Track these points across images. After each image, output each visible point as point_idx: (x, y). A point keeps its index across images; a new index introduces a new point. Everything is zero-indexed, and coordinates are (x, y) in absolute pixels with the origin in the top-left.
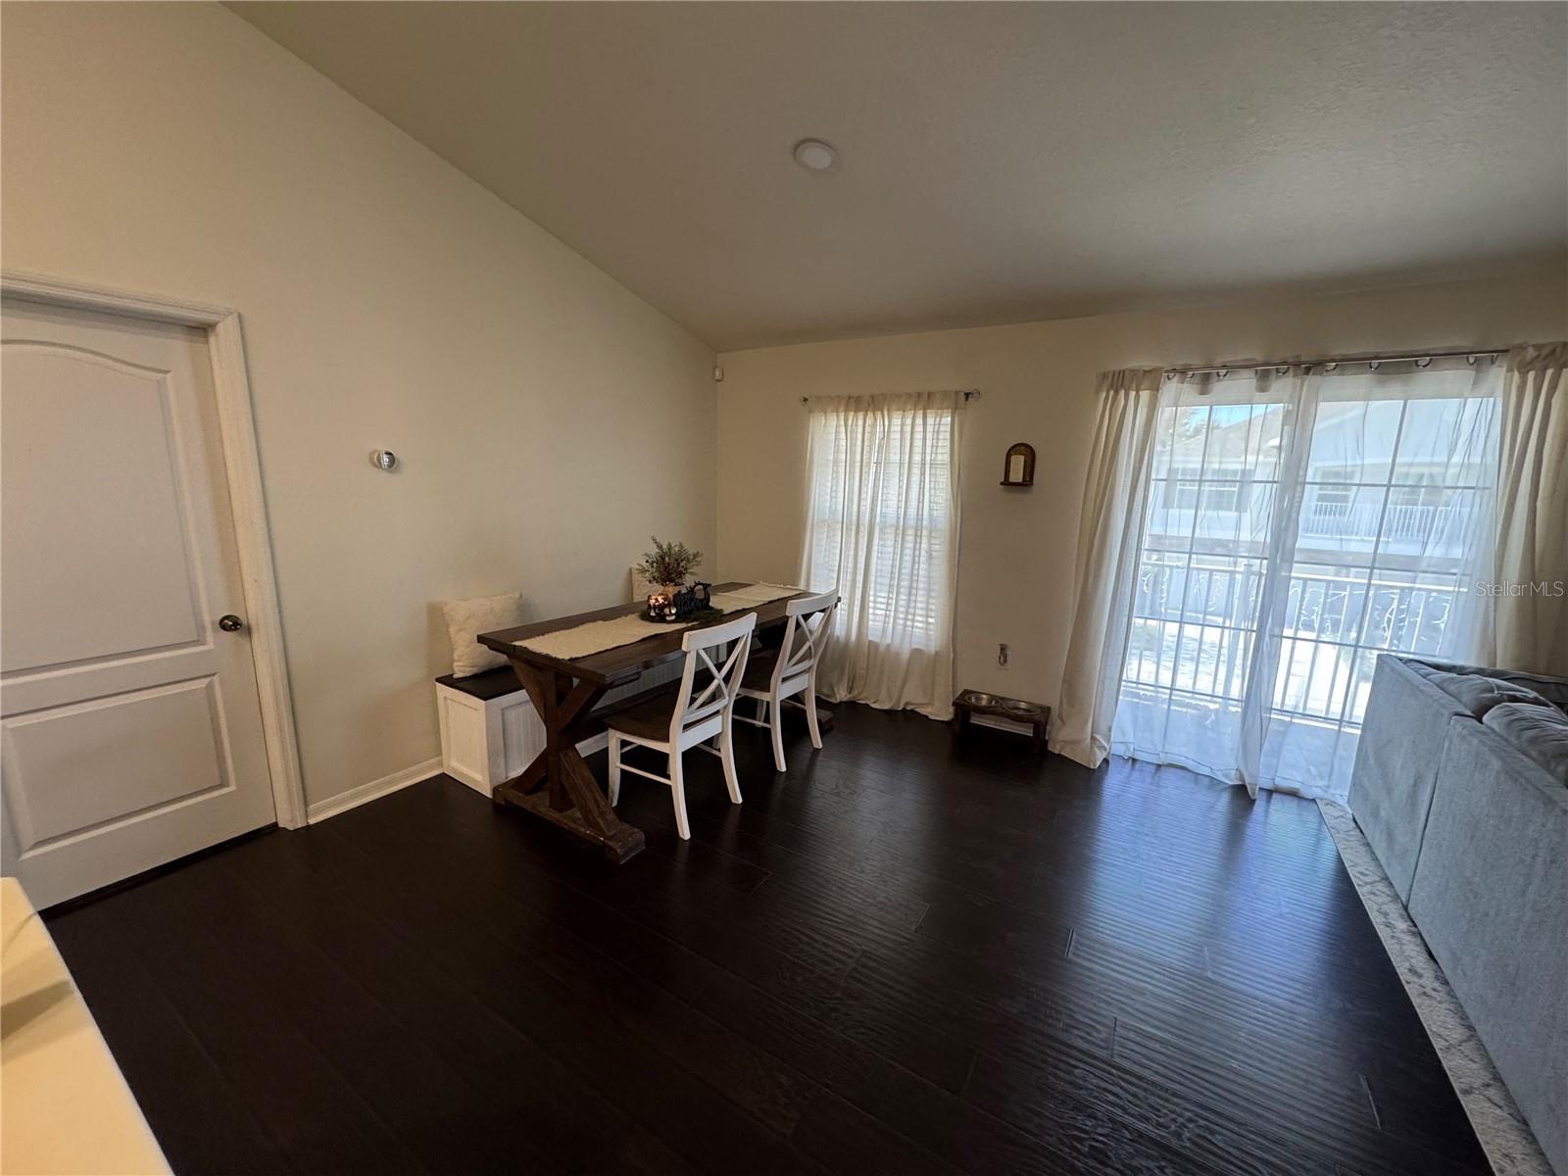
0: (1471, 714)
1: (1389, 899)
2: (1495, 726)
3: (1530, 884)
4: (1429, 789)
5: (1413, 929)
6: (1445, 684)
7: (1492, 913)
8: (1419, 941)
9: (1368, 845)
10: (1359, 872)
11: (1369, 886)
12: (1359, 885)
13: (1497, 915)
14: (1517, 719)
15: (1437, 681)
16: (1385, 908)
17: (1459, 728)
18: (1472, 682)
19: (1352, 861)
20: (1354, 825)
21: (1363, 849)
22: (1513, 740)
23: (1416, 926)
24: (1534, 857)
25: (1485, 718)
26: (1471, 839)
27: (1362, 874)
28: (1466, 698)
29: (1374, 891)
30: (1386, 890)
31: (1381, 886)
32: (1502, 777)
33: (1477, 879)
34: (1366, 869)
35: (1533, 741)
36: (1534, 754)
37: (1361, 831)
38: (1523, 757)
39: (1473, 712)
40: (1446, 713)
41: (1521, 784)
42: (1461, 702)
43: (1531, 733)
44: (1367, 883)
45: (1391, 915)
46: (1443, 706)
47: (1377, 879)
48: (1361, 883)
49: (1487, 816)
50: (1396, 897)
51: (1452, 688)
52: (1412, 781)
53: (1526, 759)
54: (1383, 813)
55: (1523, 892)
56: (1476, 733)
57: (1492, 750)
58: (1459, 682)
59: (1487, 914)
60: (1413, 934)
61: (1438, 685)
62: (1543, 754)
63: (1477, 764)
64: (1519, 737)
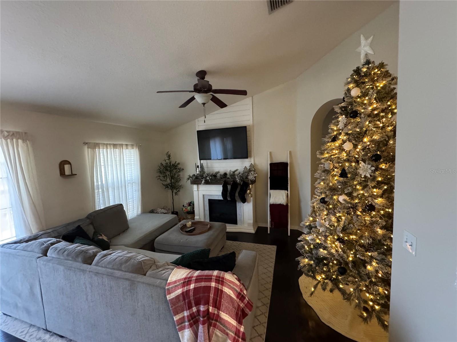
0: (42, 255)
1: (37, 331)
2: (53, 256)
3: (88, 296)
4: (38, 287)
5: (51, 334)
6: (26, 249)
7: (79, 311)
8: (56, 336)
9: (16, 319)
10: (20, 333)
11: (27, 334)
12: (24, 338)
13: (81, 310)
14: (59, 251)
15: (22, 249)
16: (38, 337)
17: (42, 262)
18: (35, 244)
19: (14, 331)
20: (5, 316)
21: (16, 322)
22: (62, 257)
23: (51, 332)
24: (86, 288)
25: (48, 254)
26: (63, 294)
27: (22, 332)
28: (37, 250)
29: (30, 334)
30: (34, 329)
31: (32, 330)
32: (66, 271)
33: (70, 305)
34: (22, 329)
35: (68, 255)
36: (71, 259)
37: (10, 316)
38: (67, 261)
39: (42, 254)
40: (34, 259)
41: (73, 270)
42: (35, 252)
43: (66, 253)
44: (26, 334)
45: (42, 337)
46: (31, 257)
47: (28, 328)
48: (24, 336)
49: (65, 284)
50: (39, 328)
51: (29, 249)
52: (29, 287)
53: (69, 261)
54: (19, 305)
55: (87, 299)
56: (49, 261)
57: (58, 264)
58: (30, 246)
59: (78, 312)
60: (52, 335)
61: (22, 250)
62: (72, 258)
63: (54, 271)
64: (63, 256)
